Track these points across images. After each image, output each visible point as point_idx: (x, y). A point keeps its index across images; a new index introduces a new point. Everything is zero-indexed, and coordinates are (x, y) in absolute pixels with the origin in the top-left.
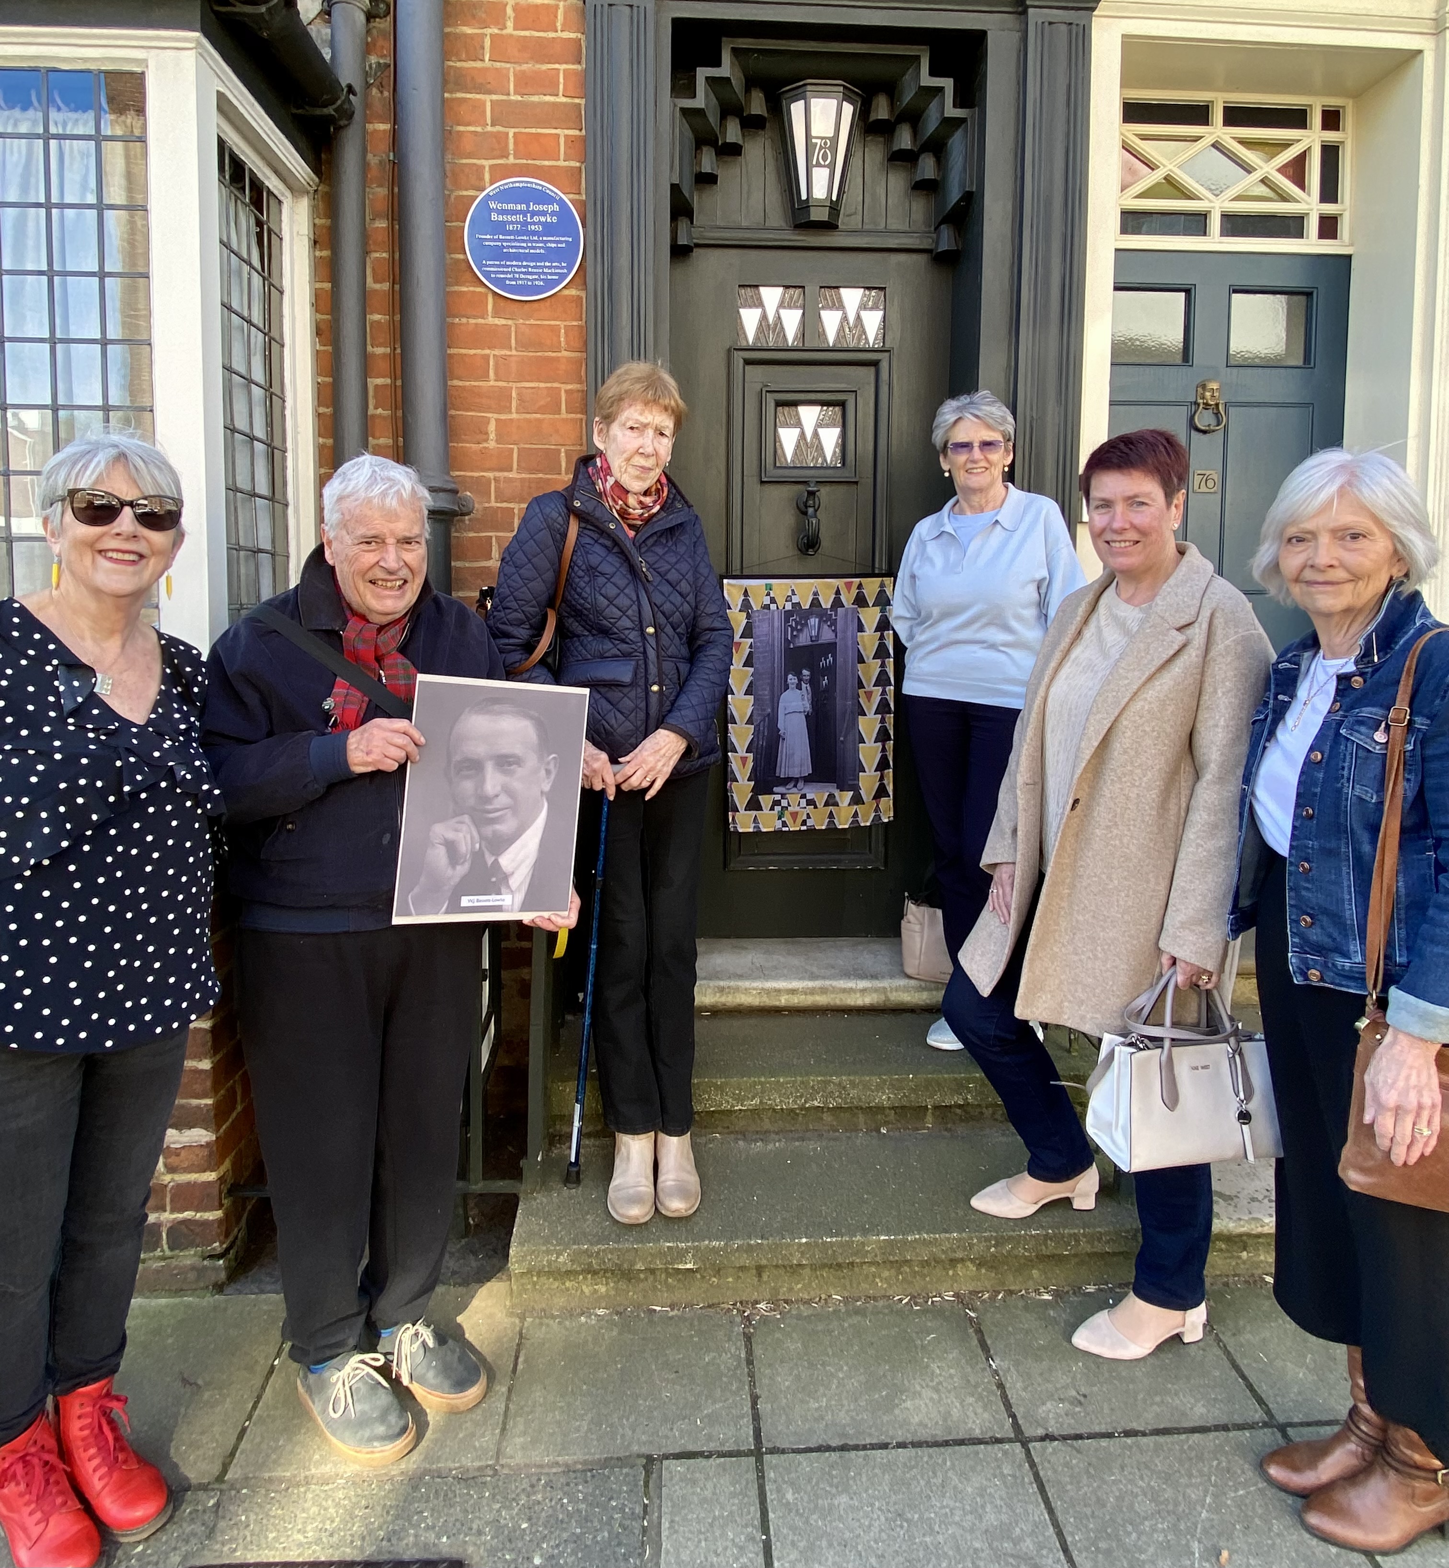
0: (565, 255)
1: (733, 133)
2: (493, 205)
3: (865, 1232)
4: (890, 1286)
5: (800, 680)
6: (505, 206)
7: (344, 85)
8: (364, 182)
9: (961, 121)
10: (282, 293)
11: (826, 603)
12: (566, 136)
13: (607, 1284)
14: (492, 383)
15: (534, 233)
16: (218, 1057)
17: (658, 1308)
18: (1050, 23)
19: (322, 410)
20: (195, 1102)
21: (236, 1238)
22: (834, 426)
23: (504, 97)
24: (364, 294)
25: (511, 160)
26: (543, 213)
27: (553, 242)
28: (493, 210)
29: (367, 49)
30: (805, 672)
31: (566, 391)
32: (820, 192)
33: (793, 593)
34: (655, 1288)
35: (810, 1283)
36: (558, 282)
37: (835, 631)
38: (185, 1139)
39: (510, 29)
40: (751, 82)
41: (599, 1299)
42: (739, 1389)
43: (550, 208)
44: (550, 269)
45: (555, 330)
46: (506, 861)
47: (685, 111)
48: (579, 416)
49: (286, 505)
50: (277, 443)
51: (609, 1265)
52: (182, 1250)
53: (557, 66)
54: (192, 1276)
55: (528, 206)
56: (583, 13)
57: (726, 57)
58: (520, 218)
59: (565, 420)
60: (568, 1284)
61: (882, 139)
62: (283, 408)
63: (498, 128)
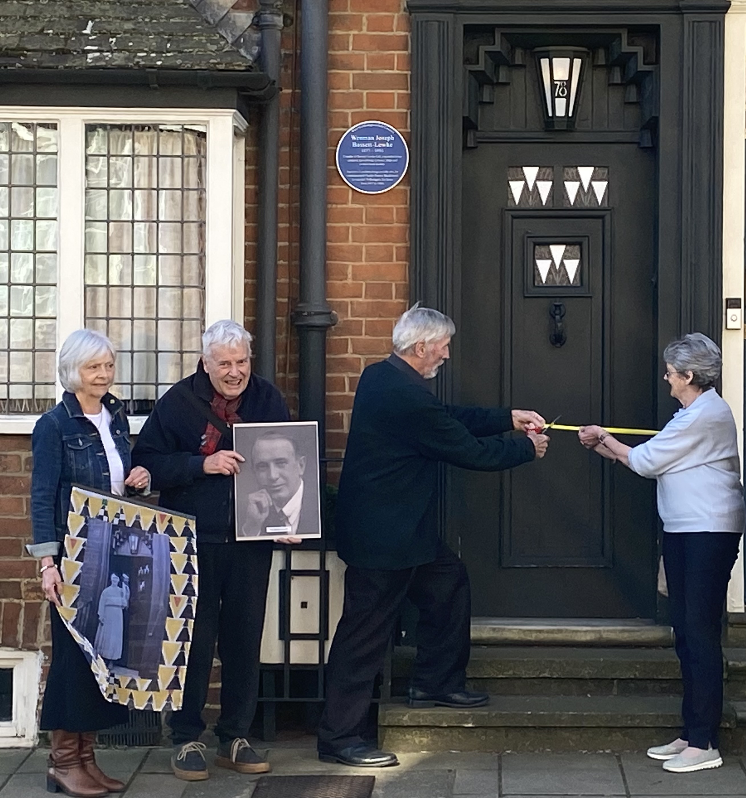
0: (397, 166)
1: (503, 75)
2: (353, 138)
3: (562, 709)
4: (577, 745)
6: (361, 138)
8: (278, 128)
9: (649, 73)
12: (398, 94)
13: (428, 737)
14: (350, 243)
15: (378, 154)
17: (454, 752)
18: (698, 22)
22: (575, 258)
23: (361, 72)
24: (277, 192)
25: (365, 109)
26: (385, 142)
27: (390, 159)
28: (354, 141)
31: (397, 248)
32: (561, 112)
34: (452, 740)
35: (534, 740)
36: (393, 182)
39: (364, 31)
41: (423, 746)
43: (389, 139)
44: (387, 175)
45: (390, 210)
46: (286, 510)
47: (472, 73)
48: (404, 263)
51: (429, 723)
53: (393, 52)
55: (375, 138)
56: (410, 21)
57: (498, 39)
58: (370, 145)
59: (394, 265)
60: (408, 736)
61: (604, 74)
63: (357, 90)
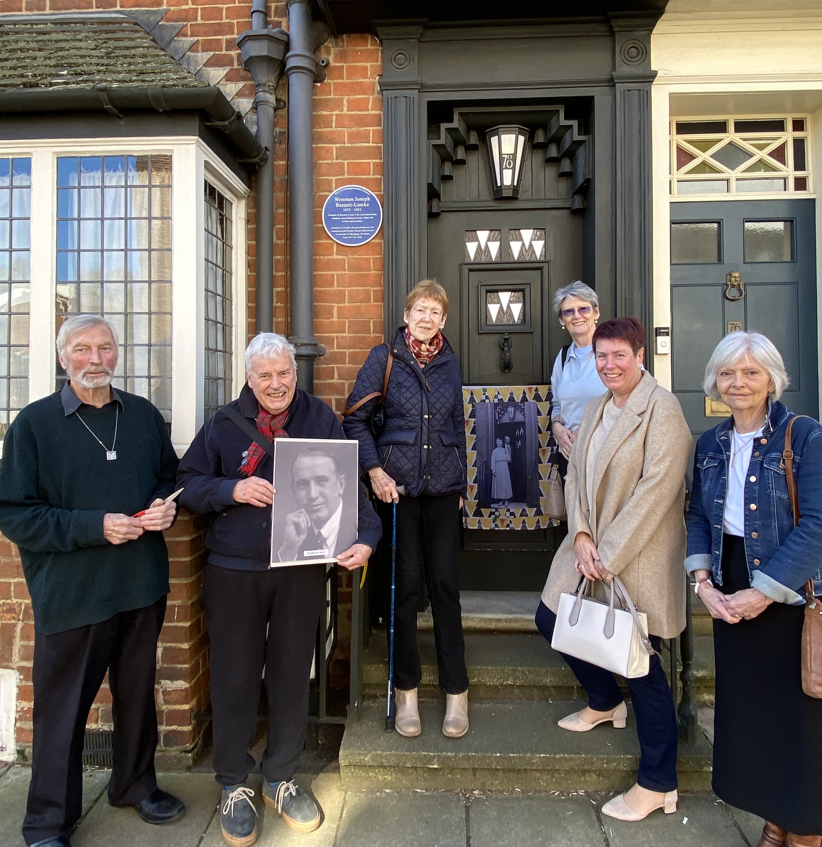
0: (373, 222)
1: (461, 153)
2: (336, 199)
3: (532, 752)
4: (548, 785)
5: (504, 442)
6: (343, 200)
7: (263, 147)
8: (273, 191)
9: (583, 142)
10: (232, 248)
11: (518, 399)
12: (374, 163)
13: (391, 775)
14: (336, 288)
15: (357, 212)
16: (192, 643)
17: (419, 791)
18: (628, 90)
19: (250, 305)
20: (179, 666)
21: (197, 743)
22: (519, 302)
23: (343, 145)
24: (272, 246)
25: (346, 176)
26: (362, 202)
27: (368, 216)
28: (337, 202)
29: (275, 125)
30: (507, 438)
31: (373, 291)
32: (507, 181)
33: (499, 394)
34: (417, 779)
35: (503, 780)
36: (370, 236)
37: (524, 415)
38: (174, 686)
39: (345, 111)
40: (470, 128)
41: (386, 785)
42: (460, 833)
43: (366, 199)
44: (365, 230)
45: (368, 260)
46: (324, 531)
47: (435, 146)
48: (380, 303)
49: (232, 354)
50: (228, 323)
51: (392, 764)
52: (170, 747)
53: (369, 128)
54: (175, 761)
55: (354, 199)
56: (382, 100)
57: (456, 117)
58: (350, 205)
59: (372, 306)
60: (370, 774)
61: (541, 151)
62: (231, 305)
63: (339, 161)
